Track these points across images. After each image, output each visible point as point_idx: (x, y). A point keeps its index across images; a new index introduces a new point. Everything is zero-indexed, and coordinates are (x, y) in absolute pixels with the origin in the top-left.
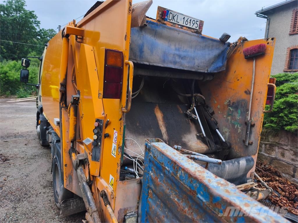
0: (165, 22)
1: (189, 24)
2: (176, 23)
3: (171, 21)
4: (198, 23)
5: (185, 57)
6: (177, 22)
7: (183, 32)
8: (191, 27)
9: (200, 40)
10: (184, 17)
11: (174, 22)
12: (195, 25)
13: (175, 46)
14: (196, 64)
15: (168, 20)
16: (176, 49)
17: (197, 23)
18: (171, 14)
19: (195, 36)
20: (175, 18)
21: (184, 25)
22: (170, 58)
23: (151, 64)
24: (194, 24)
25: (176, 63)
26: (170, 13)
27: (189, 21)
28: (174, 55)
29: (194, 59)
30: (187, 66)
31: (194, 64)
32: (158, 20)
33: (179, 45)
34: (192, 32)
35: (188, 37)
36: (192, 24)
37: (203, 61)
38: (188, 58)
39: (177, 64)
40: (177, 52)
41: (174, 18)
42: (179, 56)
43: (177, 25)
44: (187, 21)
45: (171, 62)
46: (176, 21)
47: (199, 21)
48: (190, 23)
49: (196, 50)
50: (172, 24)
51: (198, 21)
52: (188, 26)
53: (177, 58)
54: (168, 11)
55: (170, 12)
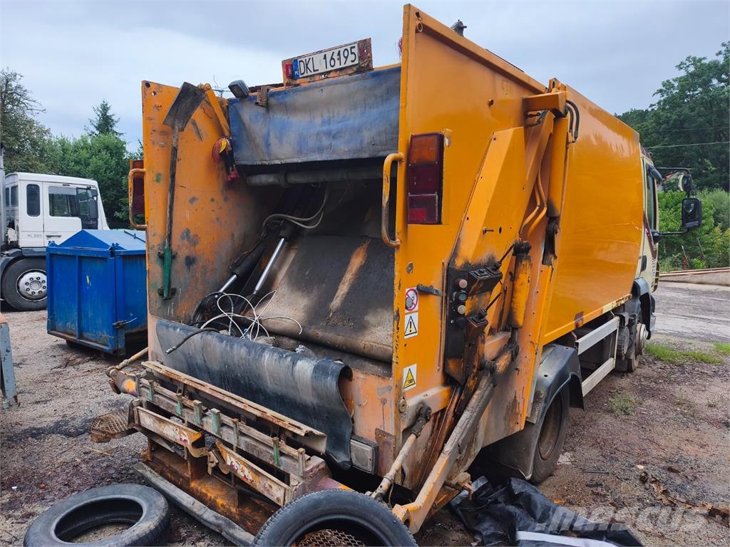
0: (298, 81)
1: (337, 62)
2: (313, 73)
3: (305, 75)
4: (355, 50)
5: (339, 132)
6: (314, 71)
7: (328, 84)
8: (343, 66)
9: (369, 83)
10: (325, 55)
11: (309, 74)
12: (351, 57)
13: (322, 116)
14: (366, 142)
15: (301, 76)
16: (323, 123)
17: (353, 50)
18: (302, 63)
19: (356, 80)
20: (310, 66)
21: (330, 68)
22: (312, 142)
23: (283, 162)
24: (346, 58)
25: (323, 149)
26: (300, 61)
27: (335, 57)
28: (318, 134)
29: (359, 131)
30: (346, 149)
31: (361, 141)
32: (288, 84)
33: (329, 112)
34: (350, 75)
35: (340, 89)
36: (343, 59)
37: (383, 129)
38: (347, 133)
39: (325, 151)
40: (325, 128)
41: (307, 67)
42: (329, 134)
43: (318, 76)
44: (332, 58)
45: (313, 151)
46: (312, 70)
47: (356, 45)
48: (339, 59)
49: (367, 109)
50: (309, 80)
51: (354, 47)
52: (337, 66)
53: (324, 139)
54: (295, 60)
55: (298, 60)
